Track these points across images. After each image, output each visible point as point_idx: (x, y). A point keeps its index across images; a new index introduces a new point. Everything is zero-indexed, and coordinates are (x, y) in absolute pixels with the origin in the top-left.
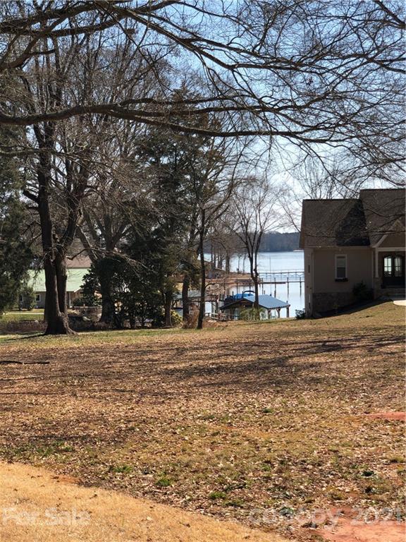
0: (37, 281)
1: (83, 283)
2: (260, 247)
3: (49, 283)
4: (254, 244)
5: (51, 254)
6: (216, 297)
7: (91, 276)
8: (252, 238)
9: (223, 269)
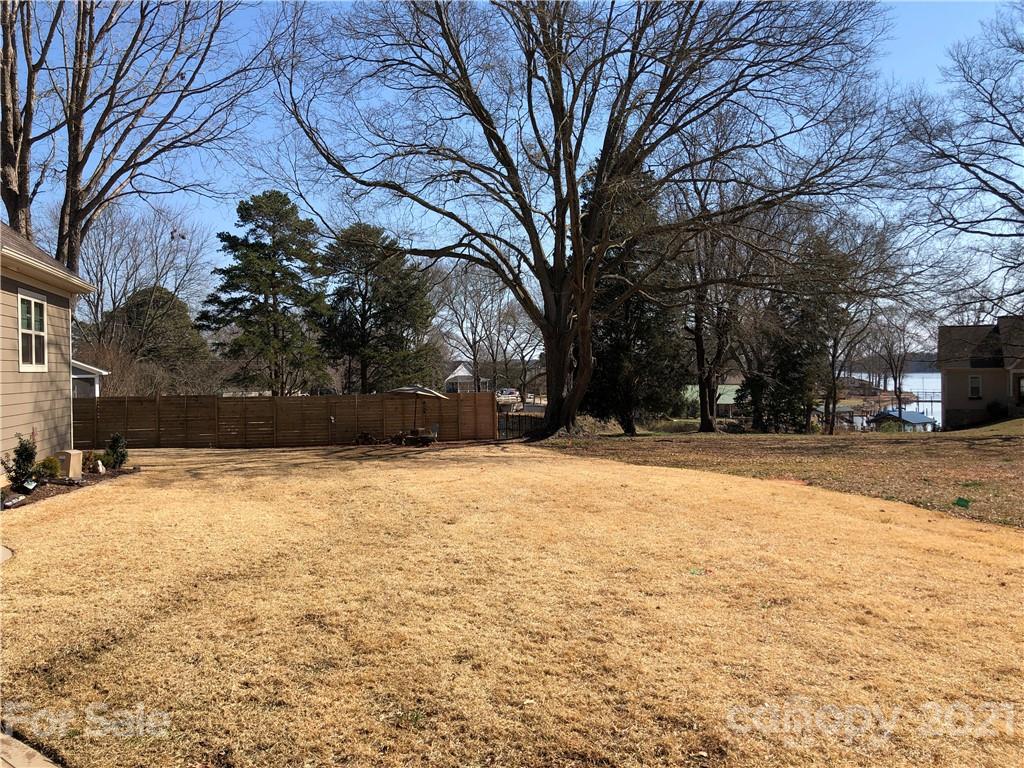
0: (692, 393)
1: (735, 396)
2: (904, 367)
3: (702, 394)
4: (899, 365)
5: (704, 373)
6: (868, 413)
7: (742, 390)
8: (896, 360)
9: (882, 388)
